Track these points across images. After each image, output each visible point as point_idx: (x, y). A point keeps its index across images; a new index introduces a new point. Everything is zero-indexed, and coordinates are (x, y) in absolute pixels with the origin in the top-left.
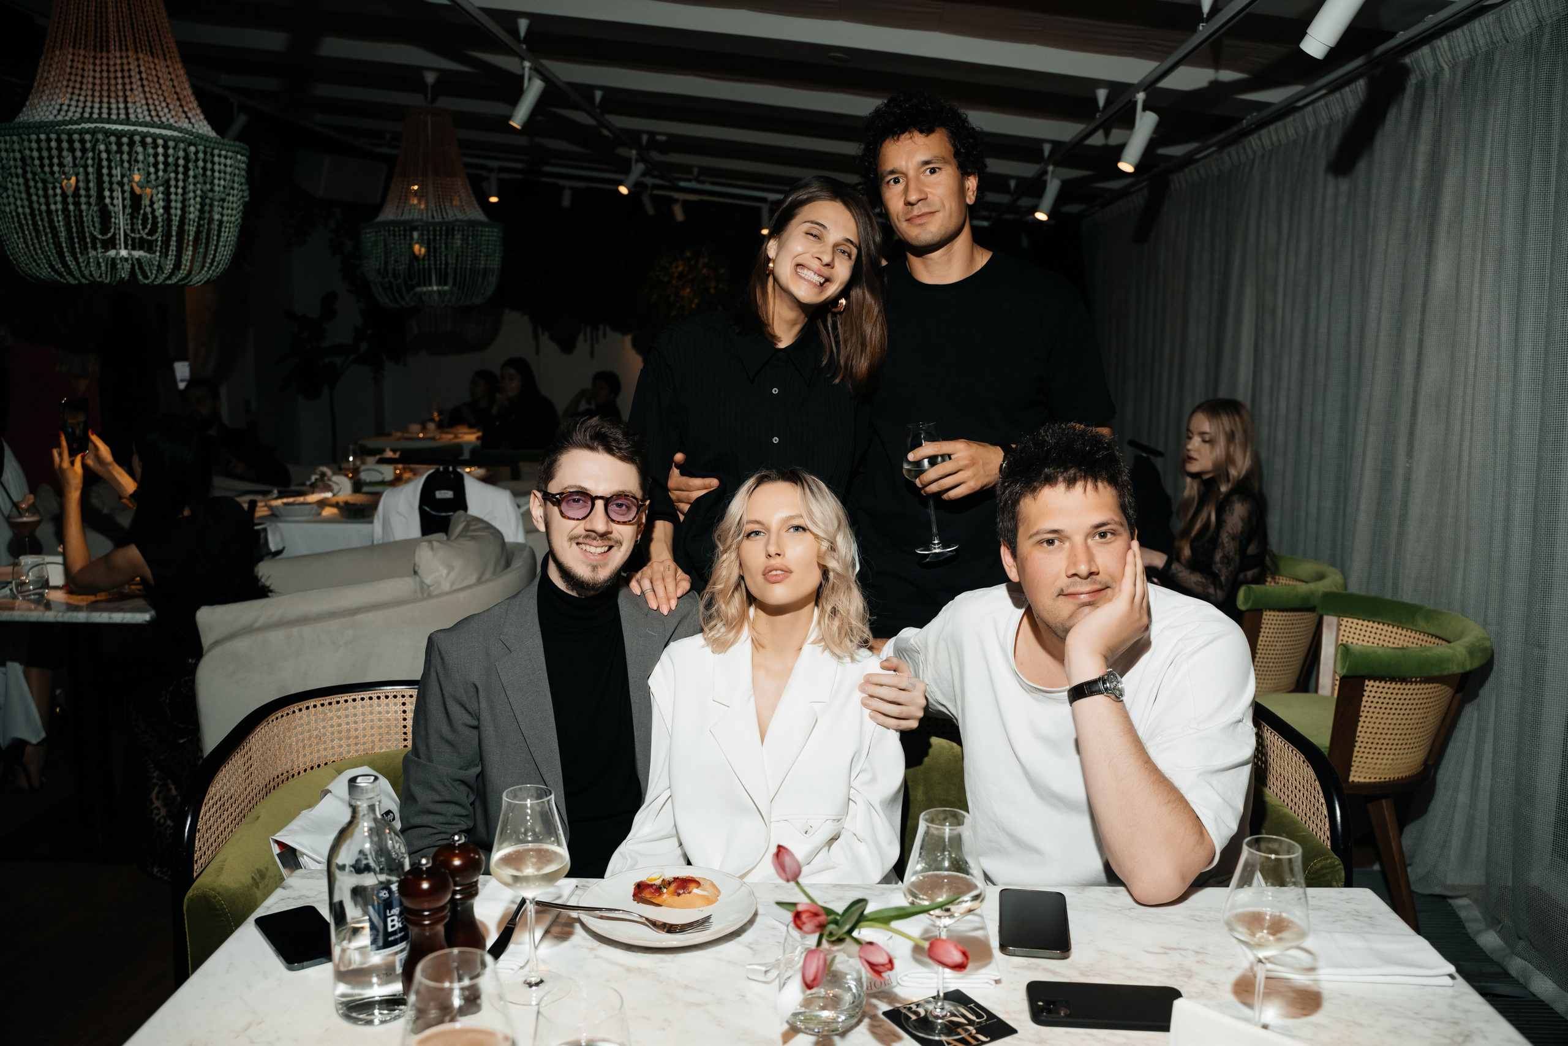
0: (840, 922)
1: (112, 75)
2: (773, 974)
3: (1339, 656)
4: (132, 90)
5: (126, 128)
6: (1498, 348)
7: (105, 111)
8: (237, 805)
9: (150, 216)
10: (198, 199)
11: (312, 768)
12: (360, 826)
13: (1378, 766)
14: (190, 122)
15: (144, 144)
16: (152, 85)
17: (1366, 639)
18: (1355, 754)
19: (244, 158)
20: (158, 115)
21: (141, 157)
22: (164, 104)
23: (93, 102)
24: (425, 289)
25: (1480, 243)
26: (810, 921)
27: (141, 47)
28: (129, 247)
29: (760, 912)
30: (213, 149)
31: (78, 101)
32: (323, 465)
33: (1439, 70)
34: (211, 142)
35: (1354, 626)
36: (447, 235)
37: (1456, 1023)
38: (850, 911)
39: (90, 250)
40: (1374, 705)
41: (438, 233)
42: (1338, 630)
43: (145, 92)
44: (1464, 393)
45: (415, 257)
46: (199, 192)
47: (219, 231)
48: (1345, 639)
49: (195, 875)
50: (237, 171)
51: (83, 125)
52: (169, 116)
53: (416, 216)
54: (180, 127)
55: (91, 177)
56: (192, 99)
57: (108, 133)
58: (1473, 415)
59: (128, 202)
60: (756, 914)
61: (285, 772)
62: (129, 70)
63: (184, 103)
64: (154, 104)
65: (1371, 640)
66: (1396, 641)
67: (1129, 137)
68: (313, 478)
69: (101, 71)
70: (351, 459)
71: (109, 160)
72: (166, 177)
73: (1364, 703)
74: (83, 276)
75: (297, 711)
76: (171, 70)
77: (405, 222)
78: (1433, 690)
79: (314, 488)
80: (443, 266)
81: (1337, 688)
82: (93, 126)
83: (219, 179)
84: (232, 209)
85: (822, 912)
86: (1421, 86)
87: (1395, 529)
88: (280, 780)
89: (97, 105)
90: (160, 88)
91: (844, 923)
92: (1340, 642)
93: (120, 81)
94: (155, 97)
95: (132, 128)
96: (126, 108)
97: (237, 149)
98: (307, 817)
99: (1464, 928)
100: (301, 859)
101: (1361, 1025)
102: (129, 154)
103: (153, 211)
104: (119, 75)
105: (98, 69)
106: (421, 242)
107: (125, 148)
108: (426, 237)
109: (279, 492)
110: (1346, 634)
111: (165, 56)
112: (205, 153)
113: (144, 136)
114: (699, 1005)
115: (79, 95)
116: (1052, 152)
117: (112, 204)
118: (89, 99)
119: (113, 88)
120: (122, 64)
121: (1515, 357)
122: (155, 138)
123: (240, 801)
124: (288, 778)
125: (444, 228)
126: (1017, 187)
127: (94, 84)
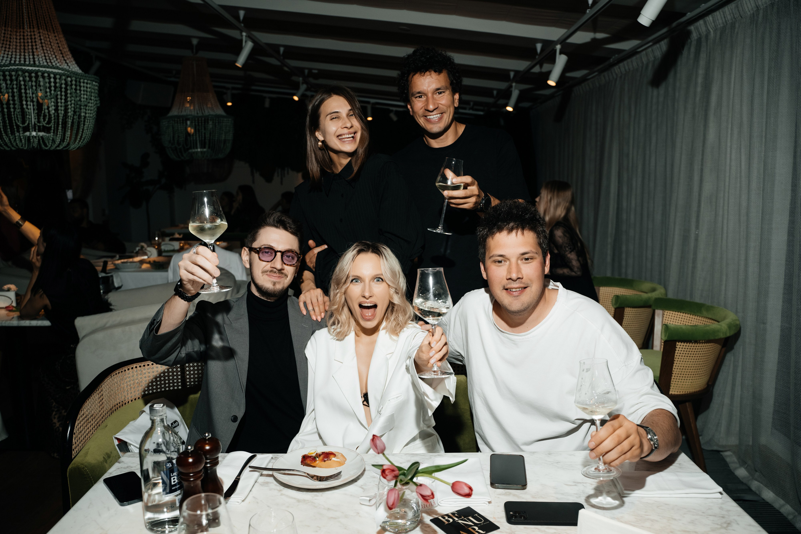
0: (406, 474)
1: (26, 41)
2: (373, 502)
3: (663, 330)
4: (36, 49)
5: (34, 68)
6: (741, 172)
7: (22, 60)
8: (95, 419)
9: (47, 114)
10: (73, 105)
11: (135, 399)
12: (156, 430)
13: (684, 386)
14: (68, 65)
15: (43, 77)
16: (47, 46)
17: (677, 321)
18: (672, 380)
19: (96, 84)
20: (51, 62)
21: (42, 84)
22: (54, 56)
23: (16, 55)
24: (193, 150)
25: (730, 119)
26: (390, 474)
27: (41, 26)
28: (37, 131)
29: (366, 469)
30: (80, 79)
31: (8, 54)
32: (143, 242)
33: (708, 32)
34: (79, 75)
35: (671, 315)
36: (205, 122)
37: (723, 517)
38: (411, 468)
39: (16, 132)
40: (681, 355)
41: (200, 121)
42: (663, 317)
43: (43, 50)
44: (724, 195)
45: (188, 134)
46: (73, 102)
47: (84, 121)
48: (666, 321)
49: (73, 457)
50: (93, 91)
51: (11, 67)
52: (56, 62)
53: (189, 113)
54: (62, 68)
55: (16, 94)
56: (69, 53)
57: (24, 71)
58: (728, 207)
59: (36, 107)
60: (364, 470)
61: (121, 402)
62: (35, 38)
63: (64, 55)
64: (48, 56)
65: (680, 322)
66: (692, 322)
67: (553, 68)
68: (137, 249)
69: (20, 39)
70: (157, 239)
71: (25, 85)
72: (56, 93)
73: (676, 354)
74: (13, 146)
75: (127, 370)
76: (57, 38)
77: (183, 116)
78: (711, 347)
79: (137, 254)
80: (203, 139)
81: (662, 346)
82: (16, 67)
83: (84, 95)
84: (91, 110)
85: (396, 469)
86: (699, 41)
87: (690, 265)
88: (118, 406)
89: (18, 57)
90: (52, 48)
91: (408, 474)
92: (664, 323)
93: (30, 44)
94: (49, 52)
95: (37, 69)
96: (34, 58)
97: (93, 79)
98: (133, 425)
99: (729, 467)
100: (130, 447)
101: (675, 519)
102: (36, 82)
103: (49, 112)
104: (30, 41)
105: (18, 38)
106: (191, 126)
107: (34, 79)
108: (194, 124)
109: (120, 256)
110: (667, 319)
111: (54, 31)
112: (76, 81)
113: (43, 73)
114: (335, 518)
115: (9, 51)
116: (515, 76)
117: (27, 108)
118: (14, 53)
119: (26, 48)
120: (31, 35)
121: (749, 177)
122: (49, 73)
123: (97, 418)
124: (122, 405)
125: (203, 119)
126: (497, 94)
127: (16, 46)
